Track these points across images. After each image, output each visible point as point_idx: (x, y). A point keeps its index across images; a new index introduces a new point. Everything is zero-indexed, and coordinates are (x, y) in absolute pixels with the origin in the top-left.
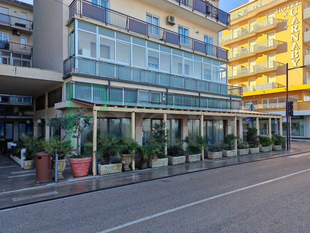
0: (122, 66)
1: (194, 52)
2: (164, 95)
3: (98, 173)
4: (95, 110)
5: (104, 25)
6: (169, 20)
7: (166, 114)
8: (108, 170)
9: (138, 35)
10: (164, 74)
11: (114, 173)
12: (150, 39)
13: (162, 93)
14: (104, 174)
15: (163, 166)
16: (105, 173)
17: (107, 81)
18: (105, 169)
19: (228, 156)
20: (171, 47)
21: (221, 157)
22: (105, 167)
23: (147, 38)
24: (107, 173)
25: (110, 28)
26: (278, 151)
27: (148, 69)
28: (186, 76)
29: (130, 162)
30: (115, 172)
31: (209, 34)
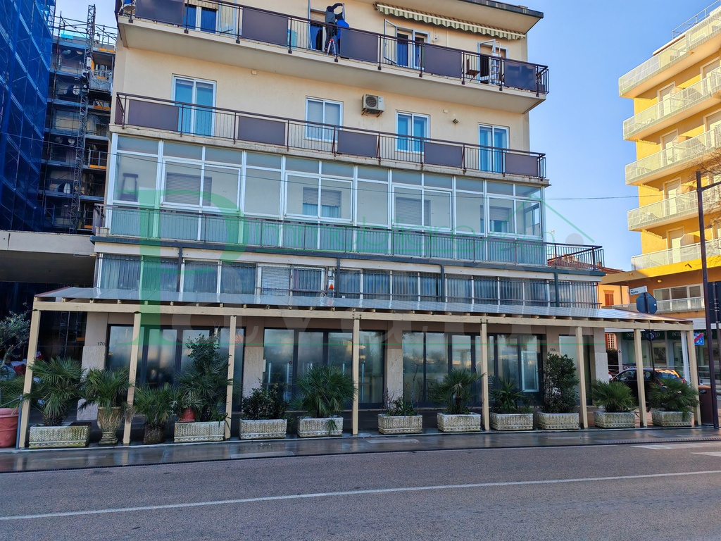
1: (424, 168)
2: (330, 274)
4: (36, 310)
5: (175, 136)
6: (365, 105)
7: (234, 316)
8: (47, 439)
9: (260, 147)
11: (63, 445)
12: (291, 152)
13: (327, 269)
14: (37, 446)
15: (207, 439)
16: (40, 444)
17: (175, 249)
18: (43, 435)
19: (447, 428)
20: (355, 164)
21: (416, 431)
22: (41, 432)
23: (284, 150)
24: (46, 444)
25: (190, 141)
27: (287, 217)
29: (117, 424)
30: (67, 445)
31: (496, 121)
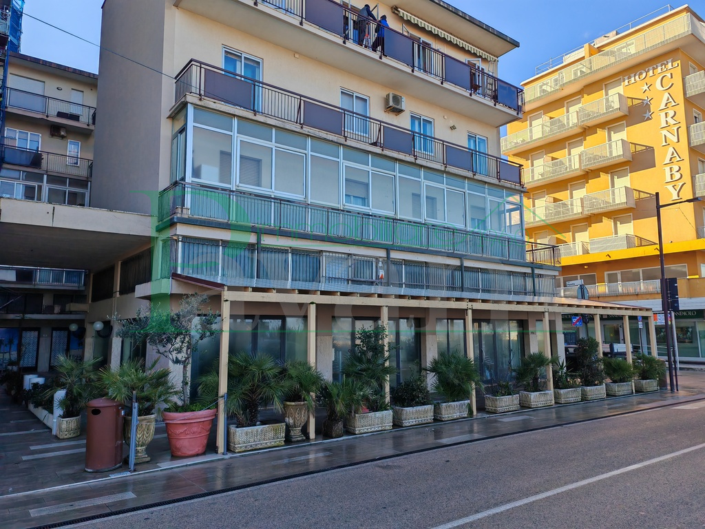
0: (289, 201)
1: (447, 169)
2: (380, 264)
3: (229, 449)
4: (227, 300)
5: (250, 115)
6: (391, 103)
7: (386, 306)
8: (252, 440)
9: (323, 134)
10: (380, 217)
11: (266, 446)
12: (349, 143)
13: (377, 259)
14: (243, 449)
15: (380, 429)
16: (246, 447)
17: (253, 234)
18: (244, 436)
19: (533, 404)
20: (396, 159)
21: (516, 409)
22: (247, 434)
23: (342, 140)
24: (251, 446)
25: (262, 121)
26: (648, 393)
27: (346, 207)
28: (431, 221)
29: (303, 419)
30: (269, 445)
31: (479, 131)
